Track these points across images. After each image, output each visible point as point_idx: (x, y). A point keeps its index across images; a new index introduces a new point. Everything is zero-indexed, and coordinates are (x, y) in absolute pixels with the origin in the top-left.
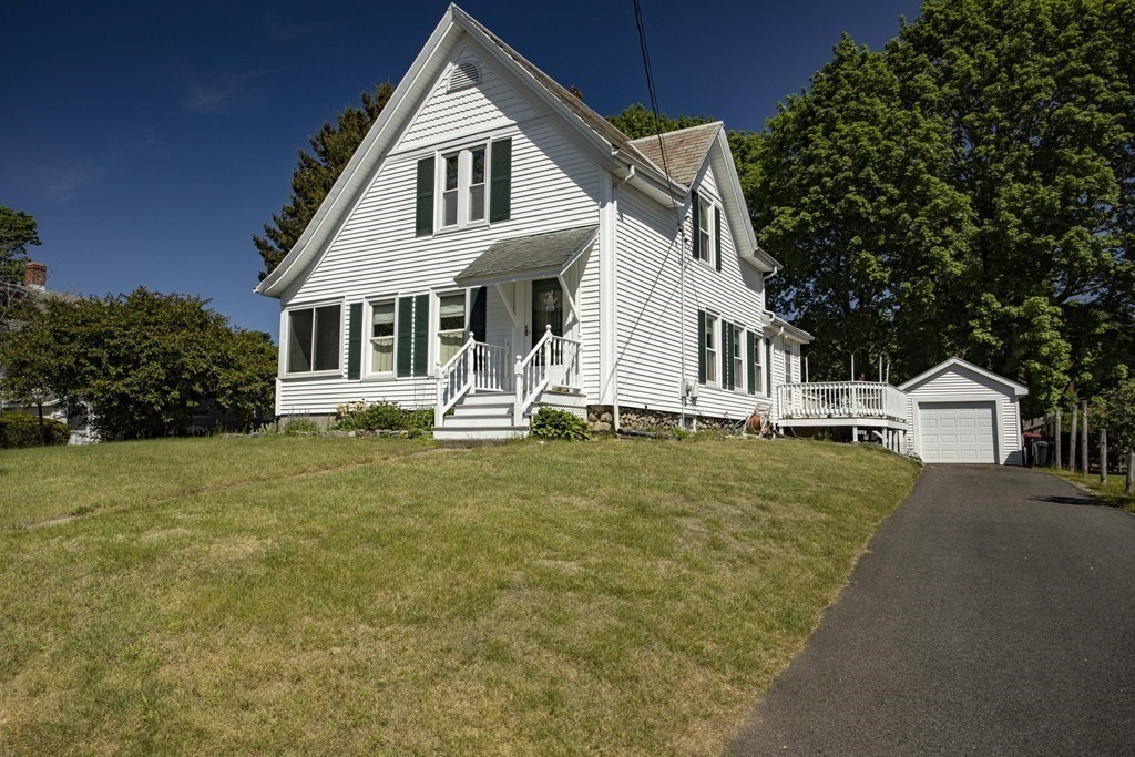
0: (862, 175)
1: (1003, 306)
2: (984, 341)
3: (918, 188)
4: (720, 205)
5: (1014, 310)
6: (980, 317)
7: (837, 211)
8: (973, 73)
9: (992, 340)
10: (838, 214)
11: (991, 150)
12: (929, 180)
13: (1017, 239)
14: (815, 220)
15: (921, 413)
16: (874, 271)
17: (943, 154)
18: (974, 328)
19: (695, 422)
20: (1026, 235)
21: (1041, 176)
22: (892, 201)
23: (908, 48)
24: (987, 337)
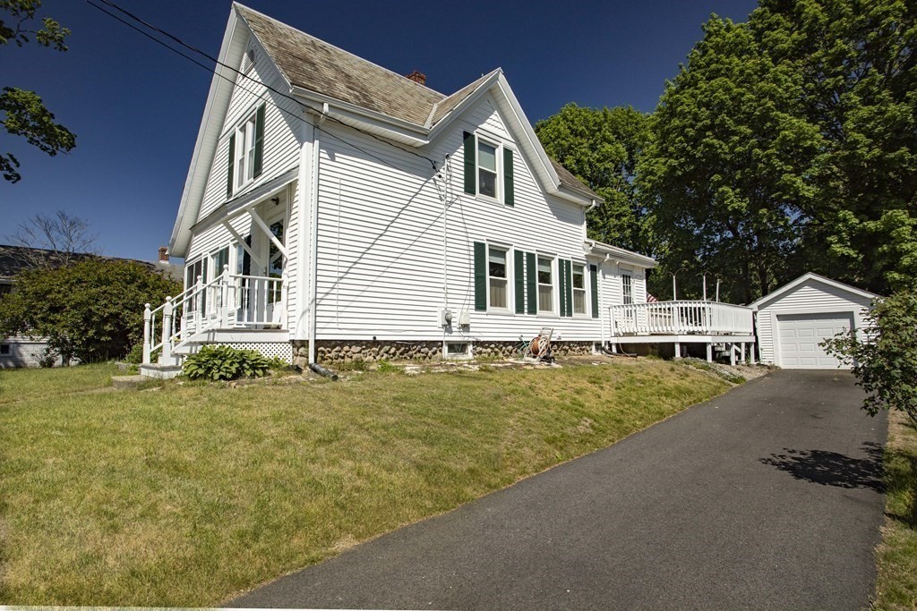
0: (717, 121)
1: (861, 222)
2: (843, 255)
3: (769, 124)
4: (513, 146)
5: (871, 225)
6: (838, 233)
7: (698, 155)
8: (821, 17)
9: (852, 253)
10: (700, 158)
11: (840, 80)
12: (777, 115)
13: (868, 157)
14: (681, 165)
15: (779, 324)
16: (732, 202)
17: (792, 92)
18: (831, 243)
19: (470, 348)
20: (877, 151)
21: (890, 95)
22: (744, 139)
23: (765, 12)
24: (846, 251)
